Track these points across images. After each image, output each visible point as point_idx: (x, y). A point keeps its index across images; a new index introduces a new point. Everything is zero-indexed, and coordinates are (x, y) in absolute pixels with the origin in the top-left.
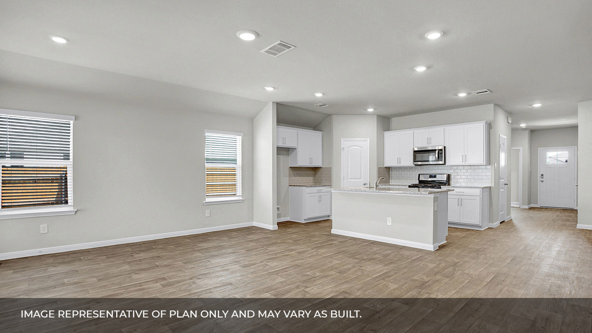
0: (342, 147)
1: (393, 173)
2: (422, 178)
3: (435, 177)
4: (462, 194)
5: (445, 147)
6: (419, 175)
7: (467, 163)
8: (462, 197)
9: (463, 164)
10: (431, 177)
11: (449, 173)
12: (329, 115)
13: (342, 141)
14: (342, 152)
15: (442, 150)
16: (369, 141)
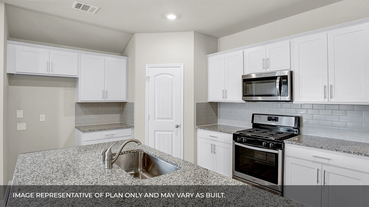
0: (147, 75)
1: (221, 110)
2: (257, 121)
3: (276, 120)
4: (326, 161)
5: (291, 73)
6: (253, 115)
7: (334, 101)
8: (325, 168)
9: (326, 101)
10: (269, 119)
11: (299, 115)
12: (132, 34)
13: (147, 67)
14: (147, 82)
15: (287, 76)
16: (182, 67)
